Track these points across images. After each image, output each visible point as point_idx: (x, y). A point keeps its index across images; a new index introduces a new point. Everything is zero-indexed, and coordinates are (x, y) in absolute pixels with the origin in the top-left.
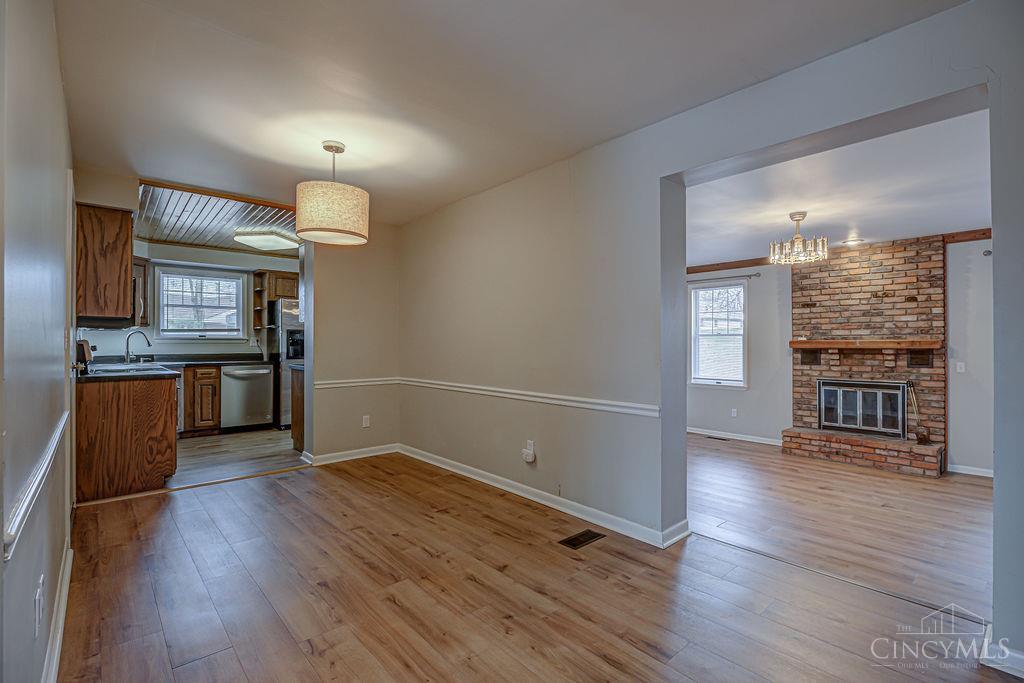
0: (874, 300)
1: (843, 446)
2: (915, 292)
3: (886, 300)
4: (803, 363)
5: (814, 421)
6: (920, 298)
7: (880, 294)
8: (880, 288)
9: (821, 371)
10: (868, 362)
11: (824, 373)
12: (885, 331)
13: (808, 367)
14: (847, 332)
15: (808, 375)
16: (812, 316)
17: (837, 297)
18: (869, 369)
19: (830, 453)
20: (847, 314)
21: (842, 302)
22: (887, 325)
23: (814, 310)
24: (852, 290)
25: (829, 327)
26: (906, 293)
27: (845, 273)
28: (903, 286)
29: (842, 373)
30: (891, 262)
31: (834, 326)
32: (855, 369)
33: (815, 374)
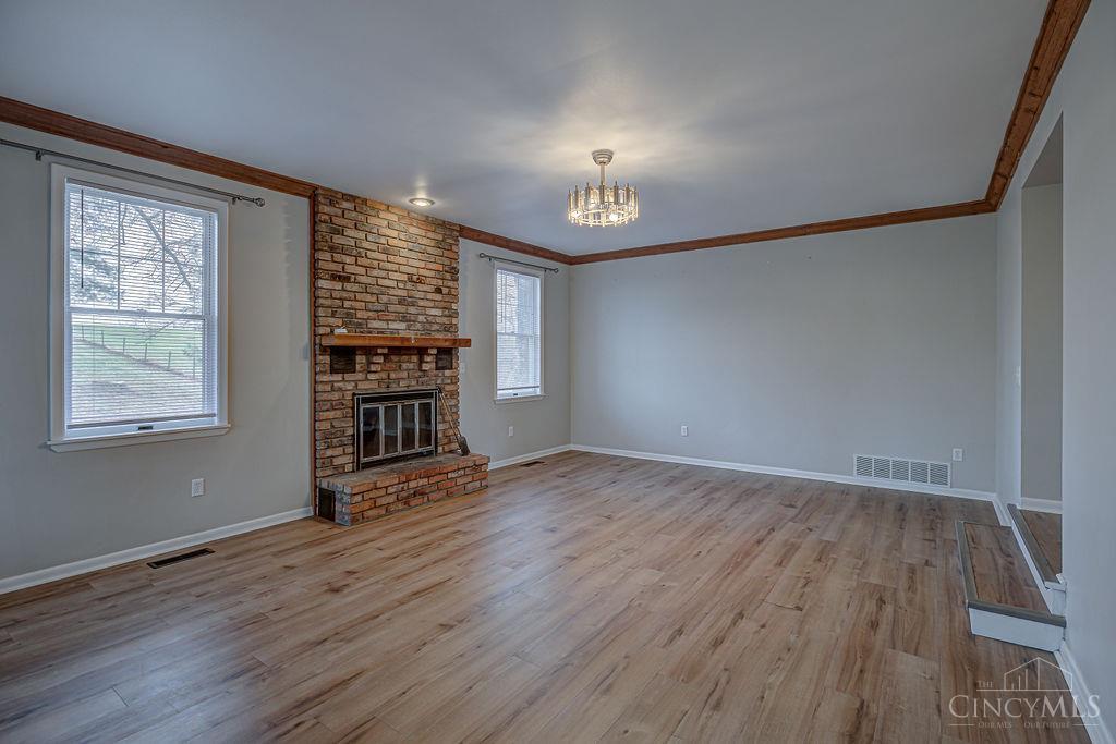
0: (409, 285)
1: (421, 482)
2: (440, 283)
3: (420, 287)
4: (333, 371)
5: (347, 459)
6: (445, 291)
7: (415, 278)
8: (415, 271)
9: (356, 382)
10: (404, 366)
11: (361, 385)
12: (419, 326)
13: (338, 377)
14: (383, 325)
15: (340, 389)
16: (345, 295)
17: (375, 273)
18: (405, 375)
19: (408, 497)
20: (384, 299)
21: (381, 282)
22: (421, 318)
23: (348, 286)
24: (390, 266)
25: (365, 315)
26: (434, 282)
27: (383, 240)
28: (432, 274)
29: (379, 381)
30: (425, 241)
31: (370, 314)
32: (393, 375)
33: (350, 386)
